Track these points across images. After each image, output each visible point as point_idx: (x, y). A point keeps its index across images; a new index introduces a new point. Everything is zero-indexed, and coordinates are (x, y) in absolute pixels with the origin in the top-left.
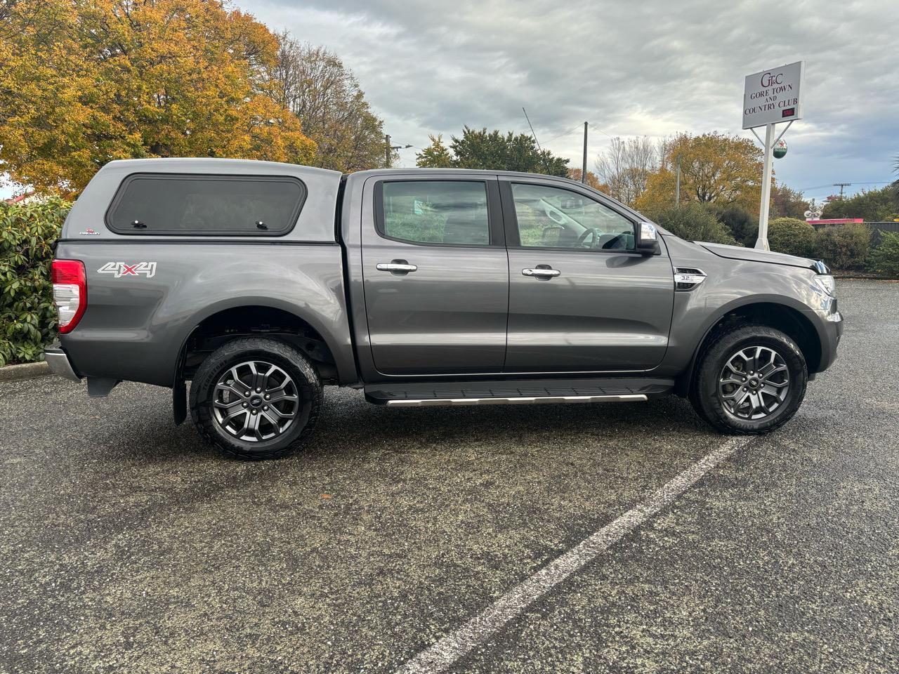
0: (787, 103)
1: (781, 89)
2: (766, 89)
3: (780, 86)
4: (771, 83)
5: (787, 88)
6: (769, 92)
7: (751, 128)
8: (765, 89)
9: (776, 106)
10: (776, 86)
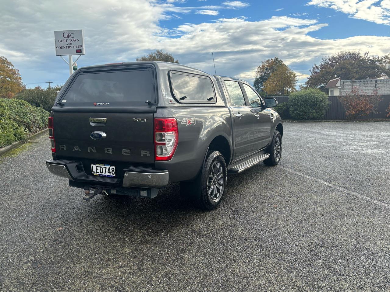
0: (77, 47)
1: (74, 40)
2: (67, 39)
3: (73, 39)
4: (68, 36)
5: (77, 40)
6: (68, 41)
7: (60, 56)
8: (65, 39)
9: (72, 47)
10: (71, 38)
